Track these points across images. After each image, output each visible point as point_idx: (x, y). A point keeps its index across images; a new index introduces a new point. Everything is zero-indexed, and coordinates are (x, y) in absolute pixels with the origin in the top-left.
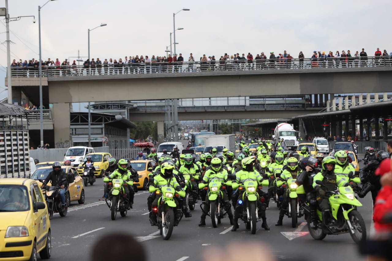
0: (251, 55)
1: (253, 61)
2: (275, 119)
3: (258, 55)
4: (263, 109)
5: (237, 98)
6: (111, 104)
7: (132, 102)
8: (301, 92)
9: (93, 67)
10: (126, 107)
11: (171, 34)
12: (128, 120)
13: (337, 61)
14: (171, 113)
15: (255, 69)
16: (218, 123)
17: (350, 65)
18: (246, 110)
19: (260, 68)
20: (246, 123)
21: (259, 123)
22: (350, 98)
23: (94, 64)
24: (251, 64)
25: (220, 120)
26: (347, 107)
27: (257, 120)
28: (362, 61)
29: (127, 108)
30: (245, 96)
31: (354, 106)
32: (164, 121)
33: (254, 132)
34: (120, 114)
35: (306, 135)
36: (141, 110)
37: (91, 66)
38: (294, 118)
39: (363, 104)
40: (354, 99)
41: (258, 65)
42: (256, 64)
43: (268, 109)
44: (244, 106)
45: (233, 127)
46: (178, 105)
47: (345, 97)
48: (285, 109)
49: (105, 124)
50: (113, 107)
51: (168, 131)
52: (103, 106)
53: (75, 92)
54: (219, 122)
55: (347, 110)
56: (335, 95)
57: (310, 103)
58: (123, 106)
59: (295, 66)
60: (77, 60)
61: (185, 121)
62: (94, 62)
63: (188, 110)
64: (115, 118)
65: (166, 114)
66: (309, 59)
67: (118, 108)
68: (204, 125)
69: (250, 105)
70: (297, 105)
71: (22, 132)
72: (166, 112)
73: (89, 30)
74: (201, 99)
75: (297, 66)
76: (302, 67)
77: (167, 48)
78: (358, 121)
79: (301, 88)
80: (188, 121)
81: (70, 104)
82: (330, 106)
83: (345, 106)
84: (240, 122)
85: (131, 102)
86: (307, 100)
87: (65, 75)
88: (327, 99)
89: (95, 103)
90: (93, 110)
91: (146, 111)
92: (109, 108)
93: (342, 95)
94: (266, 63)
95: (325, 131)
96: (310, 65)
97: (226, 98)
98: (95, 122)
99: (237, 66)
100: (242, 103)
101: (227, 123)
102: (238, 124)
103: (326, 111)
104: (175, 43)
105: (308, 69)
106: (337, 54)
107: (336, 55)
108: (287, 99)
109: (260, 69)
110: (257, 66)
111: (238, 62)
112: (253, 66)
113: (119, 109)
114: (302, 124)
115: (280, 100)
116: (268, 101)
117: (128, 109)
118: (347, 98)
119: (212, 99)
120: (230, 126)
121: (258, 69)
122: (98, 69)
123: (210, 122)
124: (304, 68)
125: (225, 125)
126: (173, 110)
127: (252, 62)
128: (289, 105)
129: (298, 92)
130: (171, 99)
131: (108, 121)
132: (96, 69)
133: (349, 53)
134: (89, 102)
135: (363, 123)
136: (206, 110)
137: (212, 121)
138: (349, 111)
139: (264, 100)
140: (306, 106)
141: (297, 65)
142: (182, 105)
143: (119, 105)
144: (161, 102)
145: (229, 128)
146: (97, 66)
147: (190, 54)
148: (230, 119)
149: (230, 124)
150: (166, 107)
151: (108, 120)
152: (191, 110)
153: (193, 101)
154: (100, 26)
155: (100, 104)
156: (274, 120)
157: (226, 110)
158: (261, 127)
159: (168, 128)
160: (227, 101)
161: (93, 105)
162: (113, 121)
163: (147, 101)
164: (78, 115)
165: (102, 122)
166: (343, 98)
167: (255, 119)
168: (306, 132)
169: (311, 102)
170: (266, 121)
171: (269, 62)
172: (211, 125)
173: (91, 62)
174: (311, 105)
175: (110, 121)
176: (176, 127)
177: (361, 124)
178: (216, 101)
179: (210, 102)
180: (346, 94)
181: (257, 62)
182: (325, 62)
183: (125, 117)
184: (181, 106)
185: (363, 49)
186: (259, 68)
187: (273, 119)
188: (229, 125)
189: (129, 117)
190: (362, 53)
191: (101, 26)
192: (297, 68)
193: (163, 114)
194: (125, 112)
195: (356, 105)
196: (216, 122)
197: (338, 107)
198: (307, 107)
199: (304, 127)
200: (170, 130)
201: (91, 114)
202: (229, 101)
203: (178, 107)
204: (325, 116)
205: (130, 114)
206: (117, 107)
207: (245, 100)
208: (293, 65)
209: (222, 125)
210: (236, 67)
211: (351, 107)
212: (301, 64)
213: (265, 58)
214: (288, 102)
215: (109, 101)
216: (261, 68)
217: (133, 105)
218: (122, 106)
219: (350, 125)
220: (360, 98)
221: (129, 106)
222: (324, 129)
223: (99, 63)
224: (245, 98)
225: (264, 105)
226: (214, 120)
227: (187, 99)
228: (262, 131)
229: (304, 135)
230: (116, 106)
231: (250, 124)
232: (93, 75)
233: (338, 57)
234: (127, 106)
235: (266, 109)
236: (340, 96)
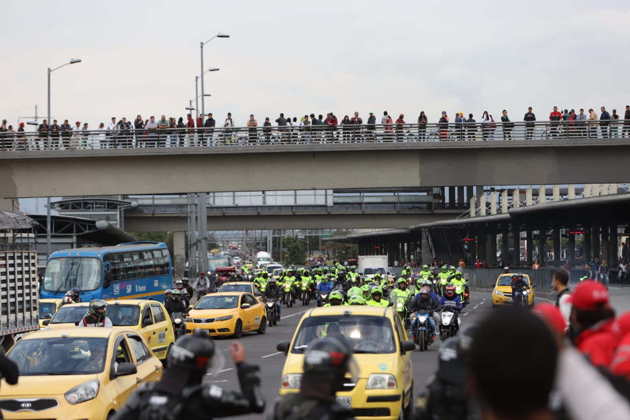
0: (334, 117)
1: (338, 127)
2: (381, 230)
3: (347, 116)
4: (360, 212)
5: (312, 192)
6: (92, 201)
7: (130, 197)
8: (421, 183)
9: (55, 135)
10: (119, 207)
11: (197, 78)
12: (123, 229)
13: (484, 129)
14: (196, 218)
15: (342, 142)
16: (282, 235)
17: (507, 135)
18: (329, 212)
19: (350, 139)
20: (331, 236)
21: (353, 236)
22: (510, 193)
23: (57, 131)
24: (335, 132)
25: (285, 230)
26: (505, 209)
27: (350, 230)
28: (528, 130)
29: (120, 208)
30: (326, 190)
31: (517, 208)
32: (185, 232)
33: (344, 252)
34: (108, 218)
35: (434, 257)
36: (147, 213)
37: (52, 133)
38: (412, 227)
39: (533, 205)
40: (517, 196)
41: (346, 135)
42: (344, 133)
43: (369, 211)
44: (326, 206)
45: (308, 242)
46: (209, 204)
47: (502, 191)
48: (398, 212)
49: (78, 237)
50: (94, 206)
51: (192, 249)
52: (76, 204)
53: (21, 180)
54: (284, 234)
55: (505, 215)
56: (485, 188)
57: (441, 201)
58: (112, 204)
59: (411, 137)
60: (28, 124)
61: (223, 232)
62: (57, 127)
63: (229, 213)
64: (95, 226)
65: (189, 219)
66: (435, 125)
67: (105, 207)
68: (258, 239)
69: (335, 204)
70: (420, 205)
72: (189, 215)
73: (49, 70)
74: (248, 193)
75: (414, 137)
76: (424, 138)
77: (191, 104)
78: (524, 234)
79: (421, 175)
80: (230, 232)
81: (15, 199)
82: (476, 208)
83: (501, 207)
84: (320, 234)
85: (128, 198)
86: (436, 196)
87: (5, 149)
88: (470, 195)
89: (63, 199)
90: (60, 211)
91: (153, 214)
92: (89, 208)
93: (497, 188)
94: (361, 131)
95: (467, 251)
96: (437, 135)
97: (293, 192)
98: (60, 233)
99: (309, 135)
100: (321, 201)
101: (297, 236)
102: (317, 237)
103: (470, 216)
104: (203, 95)
105: (435, 143)
106: (485, 116)
107: (483, 117)
108: (400, 194)
109: (350, 141)
110: (344, 136)
111: (312, 128)
112: (338, 136)
113: (106, 209)
114: (427, 238)
115: (390, 197)
116: (369, 198)
117: (122, 209)
118: (505, 194)
119: (267, 193)
120: (303, 242)
121: (346, 142)
122: (63, 139)
123: (268, 233)
124: (426, 140)
125: (292, 239)
126: (198, 212)
127: (335, 129)
128: (405, 205)
129: (417, 183)
130: (196, 194)
131: (83, 232)
132: (61, 138)
133: (504, 115)
134: (49, 197)
135: (533, 236)
136: (259, 213)
137: (272, 231)
138: (508, 215)
139: (360, 196)
140: (432, 208)
141: (414, 134)
142: (214, 203)
143: (106, 202)
144: (180, 198)
145: (300, 245)
146: (62, 133)
147: (227, 115)
148: (303, 230)
149: (303, 237)
150: (189, 206)
151: (83, 229)
152: (233, 213)
153: (234, 196)
154: (69, 62)
155: (71, 201)
156: (379, 231)
157: (294, 213)
158: (356, 243)
159: (192, 244)
160: (294, 197)
161: (59, 202)
162: (91, 231)
163: (155, 196)
165: (73, 233)
166: (499, 193)
167: (347, 229)
168: (434, 253)
169: (444, 200)
170: (365, 233)
171: (365, 130)
172: (270, 239)
173: (53, 126)
174: (443, 206)
175: (87, 232)
176: (203, 241)
177: (529, 239)
178: (275, 197)
179: (264, 198)
180: (504, 187)
181: (344, 129)
182: (465, 131)
183: (116, 224)
184: (213, 205)
185: (530, 109)
186: (348, 139)
187: (377, 230)
188: (302, 239)
189: (123, 225)
190: (529, 116)
191: (71, 63)
192: (415, 141)
193: (184, 219)
194: (116, 214)
195: (521, 206)
196: (278, 234)
197: (490, 208)
198: (436, 209)
199: (431, 243)
200: (195, 247)
201: (53, 217)
202: (298, 197)
203: (207, 208)
204: (467, 224)
205: (125, 218)
206: (102, 206)
207: (326, 195)
208: (408, 134)
209: (288, 239)
210: (308, 137)
211: (511, 210)
212: (422, 133)
213: (360, 121)
214: (402, 200)
215: (87, 196)
216: (352, 139)
217: (130, 203)
218: (112, 205)
219: (511, 241)
220: (527, 194)
221: (124, 205)
222: (466, 247)
223: (66, 128)
224: (326, 192)
225: (360, 204)
226: (274, 231)
227: (224, 194)
228: (357, 250)
229: (431, 258)
230: (101, 204)
231: (337, 237)
232: (54, 149)
233: (487, 122)
234: (120, 205)
235: (363, 212)
236: (493, 190)
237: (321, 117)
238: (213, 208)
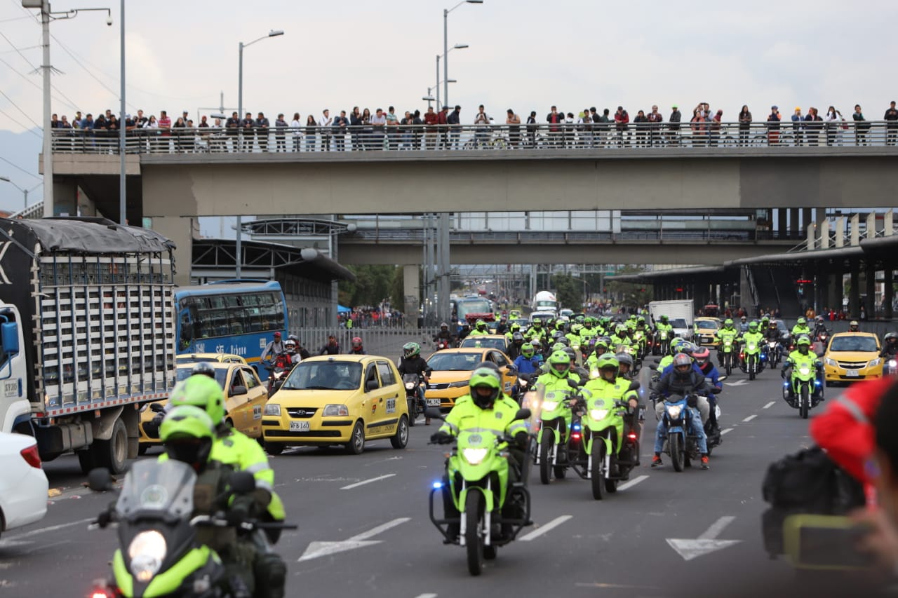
0: (625, 112)
1: (629, 126)
2: (685, 266)
3: (641, 112)
4: (657, 242)
5: (593, 214)
6: (295, 223)
7: (346, 217)
8: (741, 203)
9: (248, 133)
10: (331, 230)
11: (438, 57)
12: (336, 261)
13: (829, 130)
14: (435, 246)
15: (634, 147)
16: (550, 272)
17: (861, 140)
18: (614, 241)
19: (646, 142)
20: (616, 274)
21: (647, 274)
22: (863, 218)
23: (251, 127)
24: (625, 133)
25: (553, 265)
26: (855, 241)
27: (642, 266)
28: (889, 132)
29: (333, 232)
30: (611, 210)
31: (872, 239)
32: (420, 265)
33: (633, 296)
34: (316, 245)
35: (757, 304)
36: (368, 239)
37: (244, 130)
38: (728, 263)
39: (894, 235)
40: (871, 223)
41: (641, 137)
42: (637, 134)
43: (668, 241)
44: (610, 233)
45: (585, 282)
46: (452, 228)
47: (851, 215)
48: (709, 242)
49: (276, 270)
50: (298, 228)
51: (429, 288)
52: (274, 225)
53: (203, 192)
54: (552, 270)
55: (856, 247)
56: (828, 211)
57: (767, 228)
58: (323, 226)
59: (729, 140)
60: (212, 117)
61: (471, 267)
62: (251, 121)
63: (478, 240)
64: (300, 256)
65: (425, 248)
66: (763, 125)
67: (312, 231)
68: (517, 277)
69: (623, 230)
70: (737, 234)
71: (161, 287)
72: (425, 243)
73: (241, 46)
74: (506, 214)
75: (733, 141)
76: (747, 142)
77: (429, 93)
78: (881, 275)
79: (743, 193)
80: (479, 267)
81: (193, 218)
82: (816, 238)
83: (850, 237)
84: (601, 272)
85: (343, 219)
86: (760, 221)
87: (181, 150)
88: (807, 220)
89: (257, 219)
90: (252, 235)
91: (377, 241)
92: (291, 232)
93: (844, 211)
94: (661, 131)
95: (803, 297)
96: (764, 137)
97: (566, 214)
98: (253, 264)
99: (590, 137)
100: (604, 226)
101: (570, 273)
102: (597, 275)
103: (806, 248)
104: (447, 81)
105: (761, 149)
106: (831, 113)
107: (828, 114)
108: (712, 218)
109: (646, 145)
110: (638, 138)
111: (593, 127)
112: (629, 138)
113: (314, 233)
114: (748, 279)
115: (697, 222)
116: (669, 223)
117: (336, 233)
118: (856, 219)
119: (532, 214)
120: (578, 281)
121: (640, 146)
122: (259, 138)
123: (531, 269)
124: (749, 146)
125: (564, 277)
126: (438, 239)
127: (626, 129)
128: (717, 233)
129: (735, 202)
130: (435, 214)
131: (285, 263)
132: (256, 137)
133: (857, 112)
134: (239, 216)
135: (893, 278)
136: (519, 241)
137: (536, 266)
138: (860, 249)
139: (657, 220)
140: (757, 236)
141: (734, 137)
142: (460, 227)
143: (314, 223)
144: (413, 219)
145: (574, 285)
146: (258, 130)
147: (478, 107)
148: (579, 265)
149: (579, 275)
150: (425, 231)
151: (284, 260)
152: (484, 241)
153: (487, 218)
154: (268, 35)
155: (268, 221)
156: (682, 268)
157: (566, 241)
158: (650, 284)
159: (429, 281)
160: (567, 220)
161: (252, 223)
162: (295, 263)
163: (380, 217)
164: (213, 245)
165: (270, 264)
166: (846, 218)
167: (639, 265)
168: (756, 299)
169: (771, 226)
170: (663, 270)
171: (667, 130)
172: (534, 276)
173: (245, 121)
174: (769, 234)
175: (289, 263)
176: (445, 278)
177: (888, 281)
178: (542, 219)
179: (527, 221)
180: (854, 210)
181: (637, 129)
182: (802, 133)
183: (328, 253)
184: (459, 230)
185: (893, 103)
186: (643, 143)
187: (680, 266)
188: (577, 277)
189: (336, 254)
190: (891, 113)
191: (270, 36)
192: (734, 146)
193: (418, 248)
194: (328, 240)
195: (877, 236)
196: (544, 270)
197: (834, 239)
198: (760, 238)
199: (752, 286)
200: (433, 286)
201: (244, 243)
202: (573, 220)
203: (450, 233)
204: (802, 259)
205: (339, 246)
206: (309, 229)
207: (611, 219)
208: (724, 136)
209: (558, 277)
210: (589, 139)
211: (864, 241)
212: (744, 136)
213: (659, 118)
214: (715, 226)
215: (289, 215)
216: (649, 143)
217: (347, 226)
218: (322, 228)
219: (863, 284)
220: (885, 220)
221: (338, 228)
222: (801, 291)
223: (263, 124)
224: (611, 214)
225: (657, 231)
226: (539, 265)
227: (473, 215)
228: (652, 292)
229: (753, 305)
230: (307, 226)
231: (625, 276)
232: (247, 150)
233: (834, 121)
234: (332, 228)
235: (661, 241)
236: (838, 214)
237: (606, 112)
238: (459, 233)
